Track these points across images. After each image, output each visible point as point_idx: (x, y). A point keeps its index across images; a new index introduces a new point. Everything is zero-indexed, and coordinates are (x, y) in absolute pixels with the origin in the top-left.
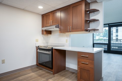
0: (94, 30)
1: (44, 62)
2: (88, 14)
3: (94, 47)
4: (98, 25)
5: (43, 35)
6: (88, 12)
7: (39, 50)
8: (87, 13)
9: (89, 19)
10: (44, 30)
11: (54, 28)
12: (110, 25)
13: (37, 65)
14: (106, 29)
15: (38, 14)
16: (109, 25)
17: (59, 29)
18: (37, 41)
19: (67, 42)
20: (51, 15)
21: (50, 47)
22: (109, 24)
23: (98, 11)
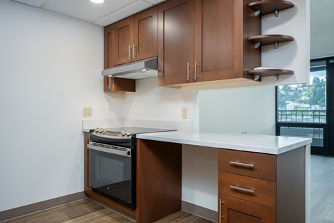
0: (278, 74)
1: (108, 186)
2: (255, 17)
3: (278, 133)
4: (291, 58)
5: (107, 95)
6: (257, 13)
7: (91, 143)
8: (252, 15)
9: (261, 34)
10: (112, 78)
11: (140, 70)
12: (331, 61)
13: (86, 193)
14: (321, 78)
15: (92, 24)
16: (328, 63)
17: (157, 72)
18: (87, 112)
19: (184, 117)
20: (131, 27)
21: (126, 134)
22: (327, 59)
23: (291, 6)
